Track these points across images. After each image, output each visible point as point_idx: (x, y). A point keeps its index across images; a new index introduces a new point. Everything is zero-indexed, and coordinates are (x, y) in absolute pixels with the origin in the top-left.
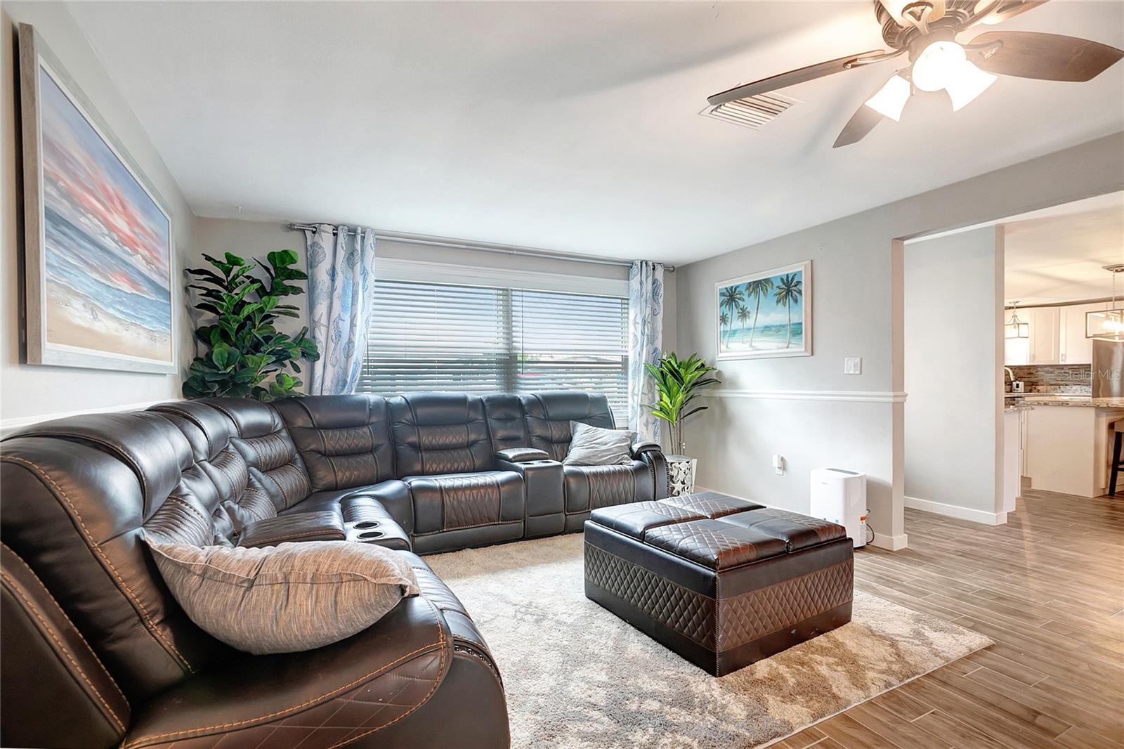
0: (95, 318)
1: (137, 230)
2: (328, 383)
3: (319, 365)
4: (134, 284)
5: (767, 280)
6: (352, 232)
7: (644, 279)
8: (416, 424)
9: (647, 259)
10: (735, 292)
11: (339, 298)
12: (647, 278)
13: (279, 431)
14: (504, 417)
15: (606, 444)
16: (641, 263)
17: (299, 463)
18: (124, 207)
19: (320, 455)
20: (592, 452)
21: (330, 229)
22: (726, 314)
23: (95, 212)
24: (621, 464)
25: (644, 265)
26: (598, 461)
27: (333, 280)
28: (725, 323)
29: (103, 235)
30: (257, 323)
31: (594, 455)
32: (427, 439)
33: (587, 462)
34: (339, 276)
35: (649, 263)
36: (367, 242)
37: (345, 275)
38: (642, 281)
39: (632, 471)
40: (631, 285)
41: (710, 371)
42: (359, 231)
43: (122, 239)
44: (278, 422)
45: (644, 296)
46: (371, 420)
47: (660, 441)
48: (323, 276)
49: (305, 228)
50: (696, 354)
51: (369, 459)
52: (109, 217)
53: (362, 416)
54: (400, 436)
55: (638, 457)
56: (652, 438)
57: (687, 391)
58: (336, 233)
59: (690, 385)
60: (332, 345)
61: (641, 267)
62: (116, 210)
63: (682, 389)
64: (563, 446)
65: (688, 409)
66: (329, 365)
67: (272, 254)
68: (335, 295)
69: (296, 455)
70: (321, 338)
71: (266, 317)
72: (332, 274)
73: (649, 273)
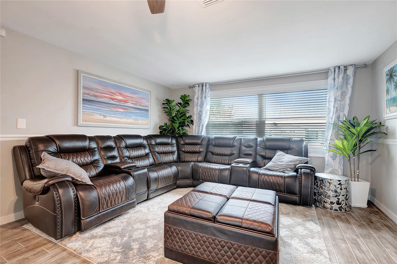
0: (105, 117)
7: (336, 77)
8: (216, 146)
9: (339, 65)
10: (392, 72)
11: (200, 105)
13: (174, 144)
14: (247, 146)
15: (282, 162)
16: (335, 68)
17: (176, 153)
18: (121, 94)
19: (183, 152)
20: (274, 165)
21: (197, 86)
22: (389, 88)
23: (105, 97)
24: (284, 172)
26: (274, 169)
28: (388, 94)
29: (110, 101)
31: (274, 166)
32: (217, 150)
33: (270, 169)
34: (200, 99)
35: (341, 67)
36: (207, 87)
37: (201, 99)
38: (334, 78)
39: (285, 177)
40: (327, 81)
41: (379, 126)
42: (204, 84)
43: (120, 101)
44: (174, 141)
45: (336, 86)
46: (202, 143)
47: (342, 167)
48: (196, 100)
49: (192, 87)
50: (369, 116)
51: (197, 155)
52: (113, 97)
53: (199, 142)
54: (210, 149)
55: (296, 171)
56: (337, 164)
57: (359, 139)
58: (199, 87)
59: (361, 135)
60: (198, 120)
61: (335, 71)
62: (117, 95)
63: (354, 137)
64: (267, 161)
65: (362, 150)
66: (197, 126)
67: (181, 96)
68: (198, 105)
69: (176, 151)
70: (195, 118)
71: (182, 113)
72: (198, 99)
73: (340, 73)
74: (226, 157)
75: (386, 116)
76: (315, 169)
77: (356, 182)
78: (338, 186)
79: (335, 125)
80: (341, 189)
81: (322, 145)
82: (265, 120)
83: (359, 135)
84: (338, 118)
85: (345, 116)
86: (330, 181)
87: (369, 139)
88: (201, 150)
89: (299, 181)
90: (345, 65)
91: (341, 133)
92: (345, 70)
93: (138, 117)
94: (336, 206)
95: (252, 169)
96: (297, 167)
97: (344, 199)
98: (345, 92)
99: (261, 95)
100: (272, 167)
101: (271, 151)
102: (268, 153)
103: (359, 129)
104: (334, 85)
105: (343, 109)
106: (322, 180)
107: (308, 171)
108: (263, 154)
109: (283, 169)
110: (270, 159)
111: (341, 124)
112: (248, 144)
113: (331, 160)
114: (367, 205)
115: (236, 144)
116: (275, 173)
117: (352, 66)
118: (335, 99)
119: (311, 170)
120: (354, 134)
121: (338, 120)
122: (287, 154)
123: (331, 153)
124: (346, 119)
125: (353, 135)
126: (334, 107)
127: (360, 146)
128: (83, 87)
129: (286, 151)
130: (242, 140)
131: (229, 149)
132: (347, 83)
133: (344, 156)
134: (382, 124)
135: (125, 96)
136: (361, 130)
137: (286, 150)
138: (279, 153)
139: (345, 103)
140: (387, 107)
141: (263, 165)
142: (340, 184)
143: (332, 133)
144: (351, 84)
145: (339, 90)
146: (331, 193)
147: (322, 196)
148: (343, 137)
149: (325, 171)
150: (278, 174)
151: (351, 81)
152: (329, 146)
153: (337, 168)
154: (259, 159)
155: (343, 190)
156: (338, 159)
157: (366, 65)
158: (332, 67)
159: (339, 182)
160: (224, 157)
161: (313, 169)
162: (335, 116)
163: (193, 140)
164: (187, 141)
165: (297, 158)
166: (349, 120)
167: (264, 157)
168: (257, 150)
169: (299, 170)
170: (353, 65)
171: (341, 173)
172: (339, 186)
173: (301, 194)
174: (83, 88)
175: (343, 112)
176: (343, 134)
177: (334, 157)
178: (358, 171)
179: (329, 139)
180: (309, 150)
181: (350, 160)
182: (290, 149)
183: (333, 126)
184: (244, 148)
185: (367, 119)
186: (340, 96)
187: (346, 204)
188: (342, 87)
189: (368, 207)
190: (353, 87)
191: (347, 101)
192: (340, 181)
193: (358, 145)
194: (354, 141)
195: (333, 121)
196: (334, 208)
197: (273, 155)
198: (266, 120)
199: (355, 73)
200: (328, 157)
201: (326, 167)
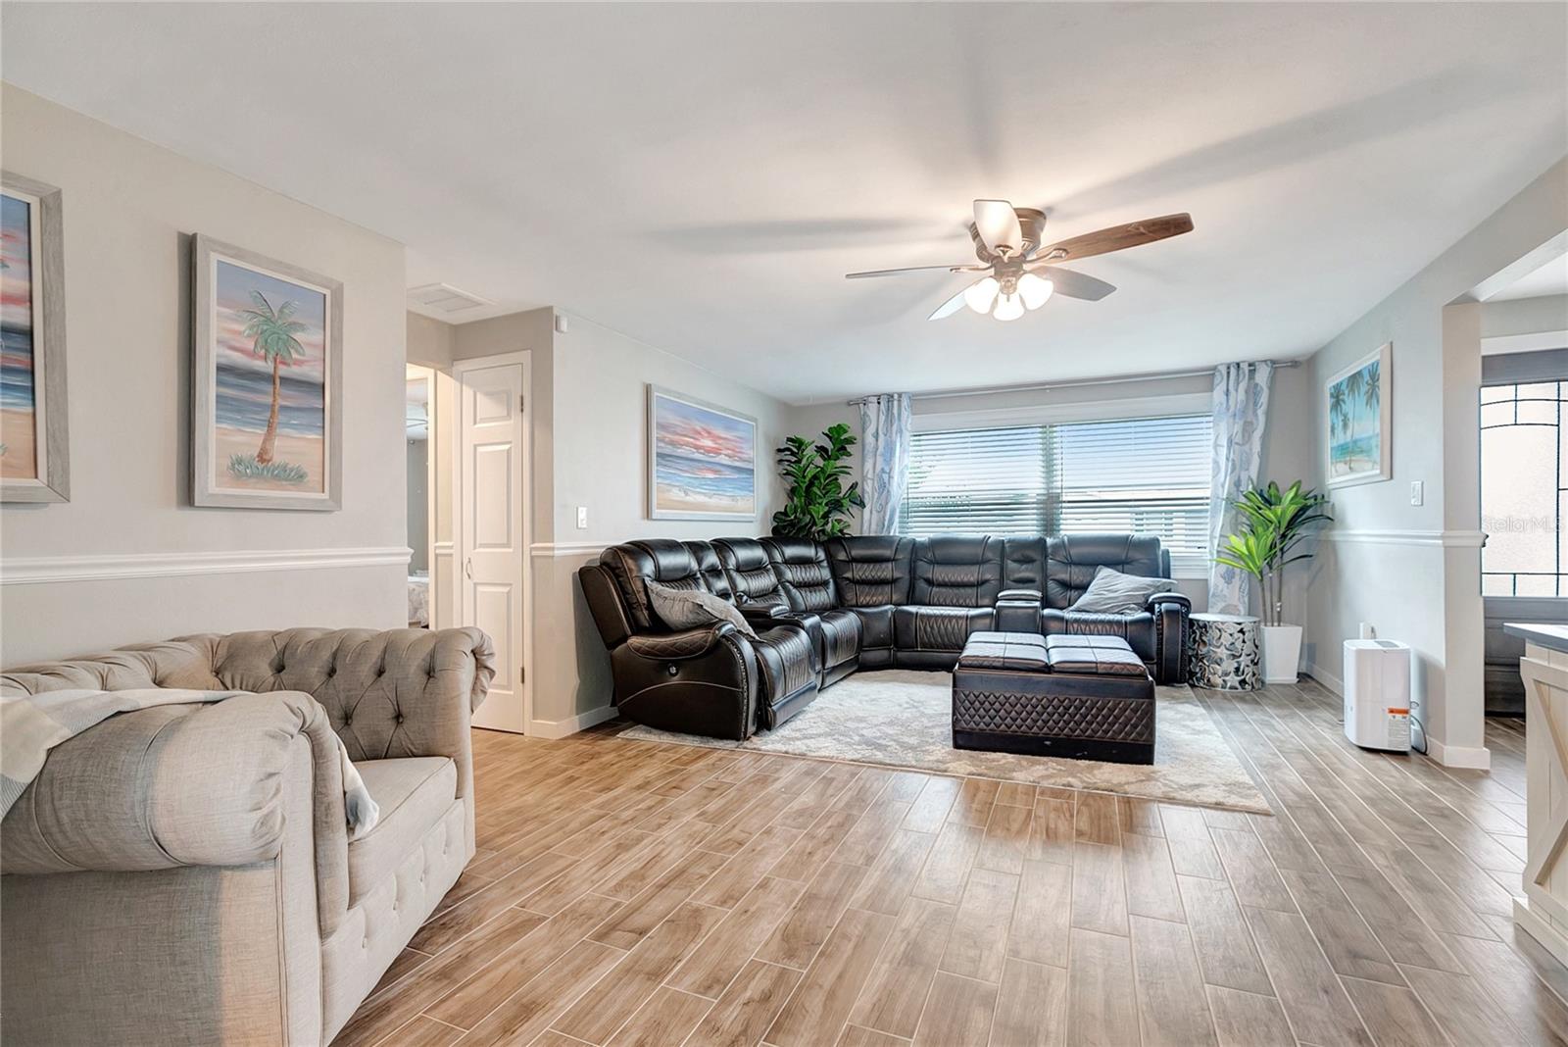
0: (687, 494)
1: (721, 442)
2: (873, 526)
3: (867, 510)
4: (716, 472)
5: (1359, 373)
6: (890, 396)
7: (1231, 388)
8: (935, 562)
10: (1340, 392)
11: (882, 455)
12: (1238, 383)
13: (822, 561)
14: (1022, 558)
15: (1115, 592)
16: (1229, 368)
17: (831, 586)
18: (709, 433)
19: (849, 582)
21: (875, 399)
22: (1334, 423)
23: (687, 444)
25: (1233, 371)
27: (877, 440)
28: (1334, 438)
29: (694, 453)
30: (822, 481)
31: (1097, 601)
32: (941, 573)
33: (1088, 609)
34: (881, 437)
35: (1241, 365)
36: (903, 405)
37: (886, 435)
38: (1228, 390)
39: (1126, 622)
40: (1212, 396)
41: (1321, 504)
42: (896, 396)
43: (708, 451)
44: (822, 555)
45: (1232, 409)
46: (897, 557)
47: (1246, 599)
48: (870, 439)
49: (859, 402)
50: (1300, 482)
51: (887, 589)
52: (698, 443)
53: (888, 553)
54: (919, 572)
55: (1150, 608)
56: (1235, 594)
57: (1281, 532)
58: (879, 403)
59: (1284, 524)
60: (876, 495)
61: (1228, 373)
62: (703, 437)
63: (1271, 529)
64: (1074, 594)
65: (1287, 557)
66: (874, 512)
67: (830, 428)
68: (878, 453)
69: (831, 580)
70: (869, 489)
71: (830, 476)
72: (876, 436)
73: (1241, 379)
74: (969, 591)
75: (1331, 481)
76: (1188, 601)
77: (1276, 629)
78: (1237, 635)
79: (1230, 502)
80: (1244, 642)
81: (1200, 550)
82: (1059, 491)
83: (1279, 522)
84: (1237, 484)
85: (1252, 480)
86: (1220, 626)
87: (1301, 531)
88: (897, 575)
89: (1158, 630)
90: (1251, 361)
91: (1244, 520)
92: (1250, 371)
93: (737, 491)
94: (1233, 680)
95: (1047, 611)
96: (1150, 600)
97: (1249, 663)
98: (1251, 423)
99: (1050, 427)
100: (1091, 604)
101: (1084, 569)
102: (1076, 575)
103: (1279, 510)
104: (1228, 409)
105: (1245, 464)
106: (1205, 626)
107: (1177, 606)
108: (1064, 576)
109: (1119, 606)
110: (1083, 588)
111: (1243, 500)
112: (1023, 556)
113: (1221, 583)
114: (1298, 677)
115: (989, 555)
116: (1102, 617)
117: (1267, 365)
118: (1230, 441)
119: (1182, 605)
120: (1270, 522)
121: (1238, 490)
122: (1123, 572)
123: (1223, 568)
124: (1254, 488)
125: (1269, 524)
126: (1227, 459)
127: (1282, 549)
128: (657, 423)
129: (1120, 567)
130: (1007, 545)
131: (975, 568)
132: (1255, 404)
133: (1251, 573)
134: (1326, 499)
135: (715, 438)
136: (1283, 512)
137: (1120, 564)
138: (1105, 573)
139: (1251, 449)
140: (1332, 463)
141: (1067, 604)
142: (1241, 631)
143: (1224, 520)
144: (1264, 407)
145: (1237, 420)
146: (1222, 652)
147: (1205, 661)
148: (1249, 529)
149: (1210, 610)
150: (1111, 617)
151: (1264, 399)
152: (1218, 552)
153: (1236, 602)
154: (1054, 589)
155: (1248, 643)
156: (1236, 581)
157: (1296, 362)
158: (1222, 364)
159: (1239, 627)
160: (962, 590)
161: (1186, 603)
162: (1230, 479)
163: (870, 548)
164: (855, 552)
165: (1148, 580)
166: (1261, 491)
167: (1066, 585)
168: (1046, 569)
169: (1157, 606)
170: (1269, 363)
171: (1242, 609)
172: (1241, 635)
173: (1161, 659)
174: (657, 428)
175: (1247, 469)
176: (1248, 523)
177: (1228, 577)
178: (1279, 604)
179: (1218, 535)
180: (1172, 564)
181: (1262, 580)
182: (1128, 563)
183: (1227, 503)
184: (1011, 565)
185: (1295, 489)
186: (1240, 435)
187: (1254, 675)
188: (1244, 412)
189: (1299, 682)
190: (1268, 414)
191: (1257, 447)
192: (1240, 624)
193: (1279, 547)
194: (1270, 536)
195: (1226, 491)
196: (1229, 685)
197: (1089, 579)
198: (1064, 491)
199: (1273, 379)
200: (1214, 577)
201: (1211, 600)
